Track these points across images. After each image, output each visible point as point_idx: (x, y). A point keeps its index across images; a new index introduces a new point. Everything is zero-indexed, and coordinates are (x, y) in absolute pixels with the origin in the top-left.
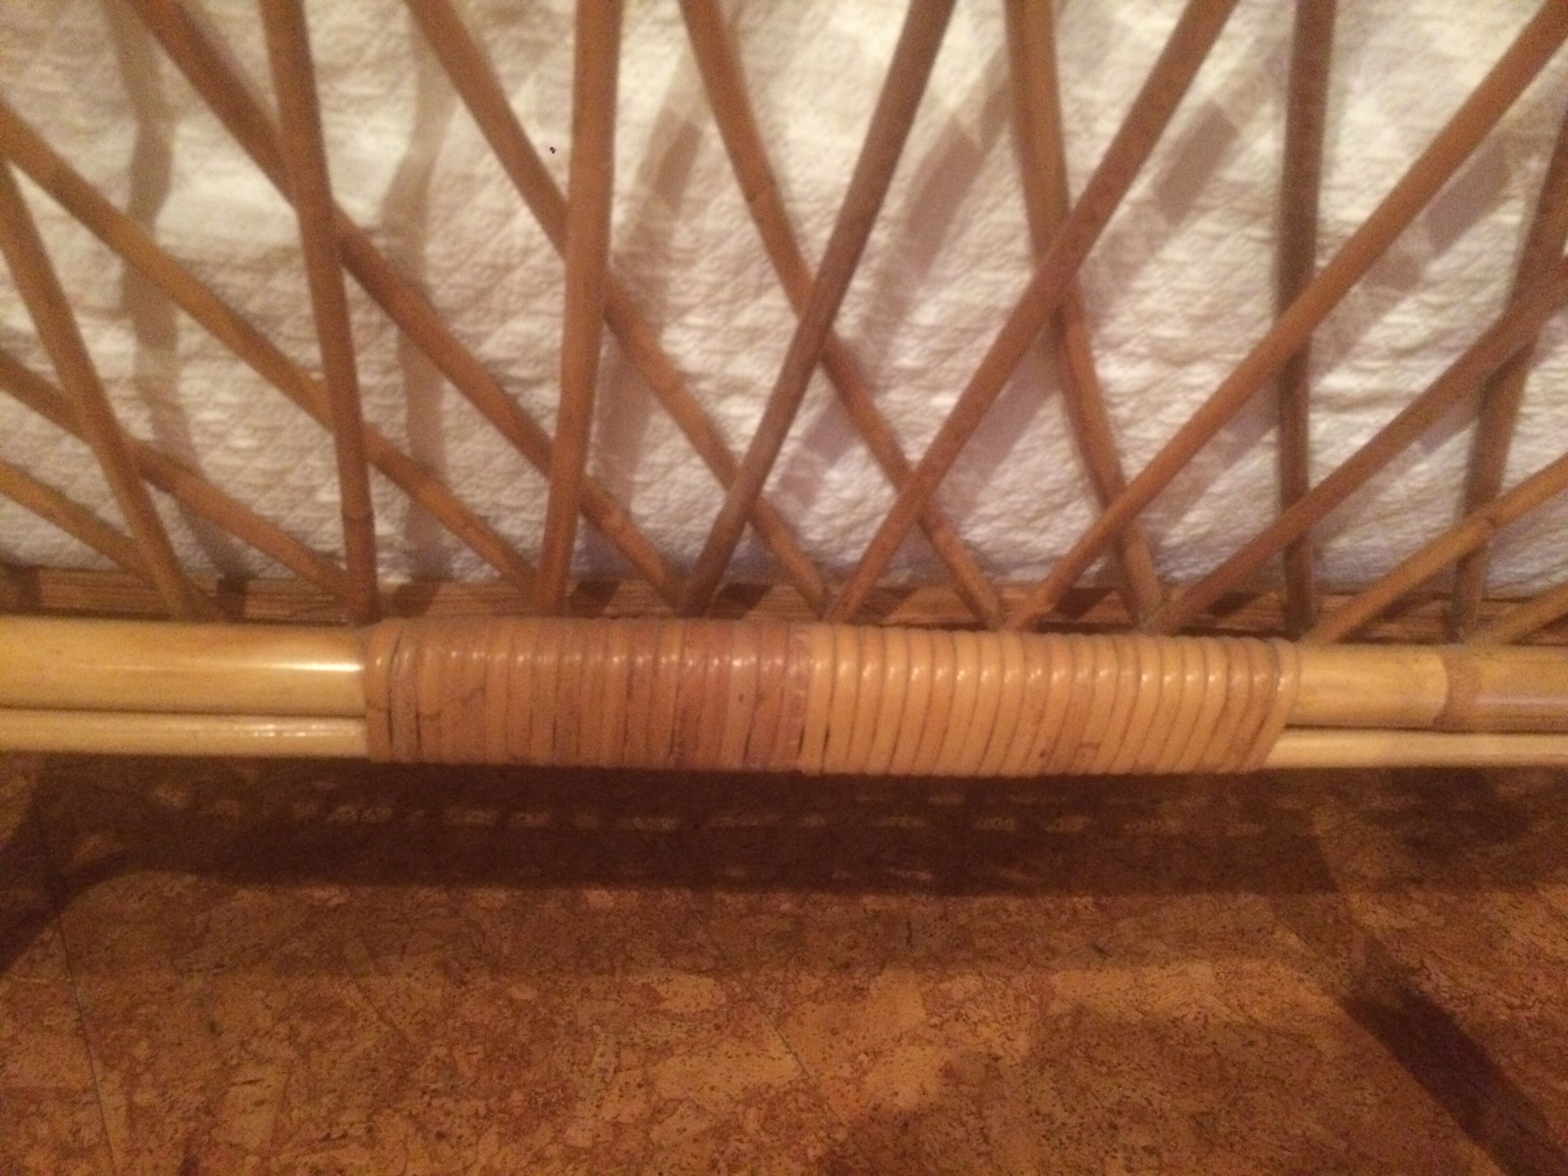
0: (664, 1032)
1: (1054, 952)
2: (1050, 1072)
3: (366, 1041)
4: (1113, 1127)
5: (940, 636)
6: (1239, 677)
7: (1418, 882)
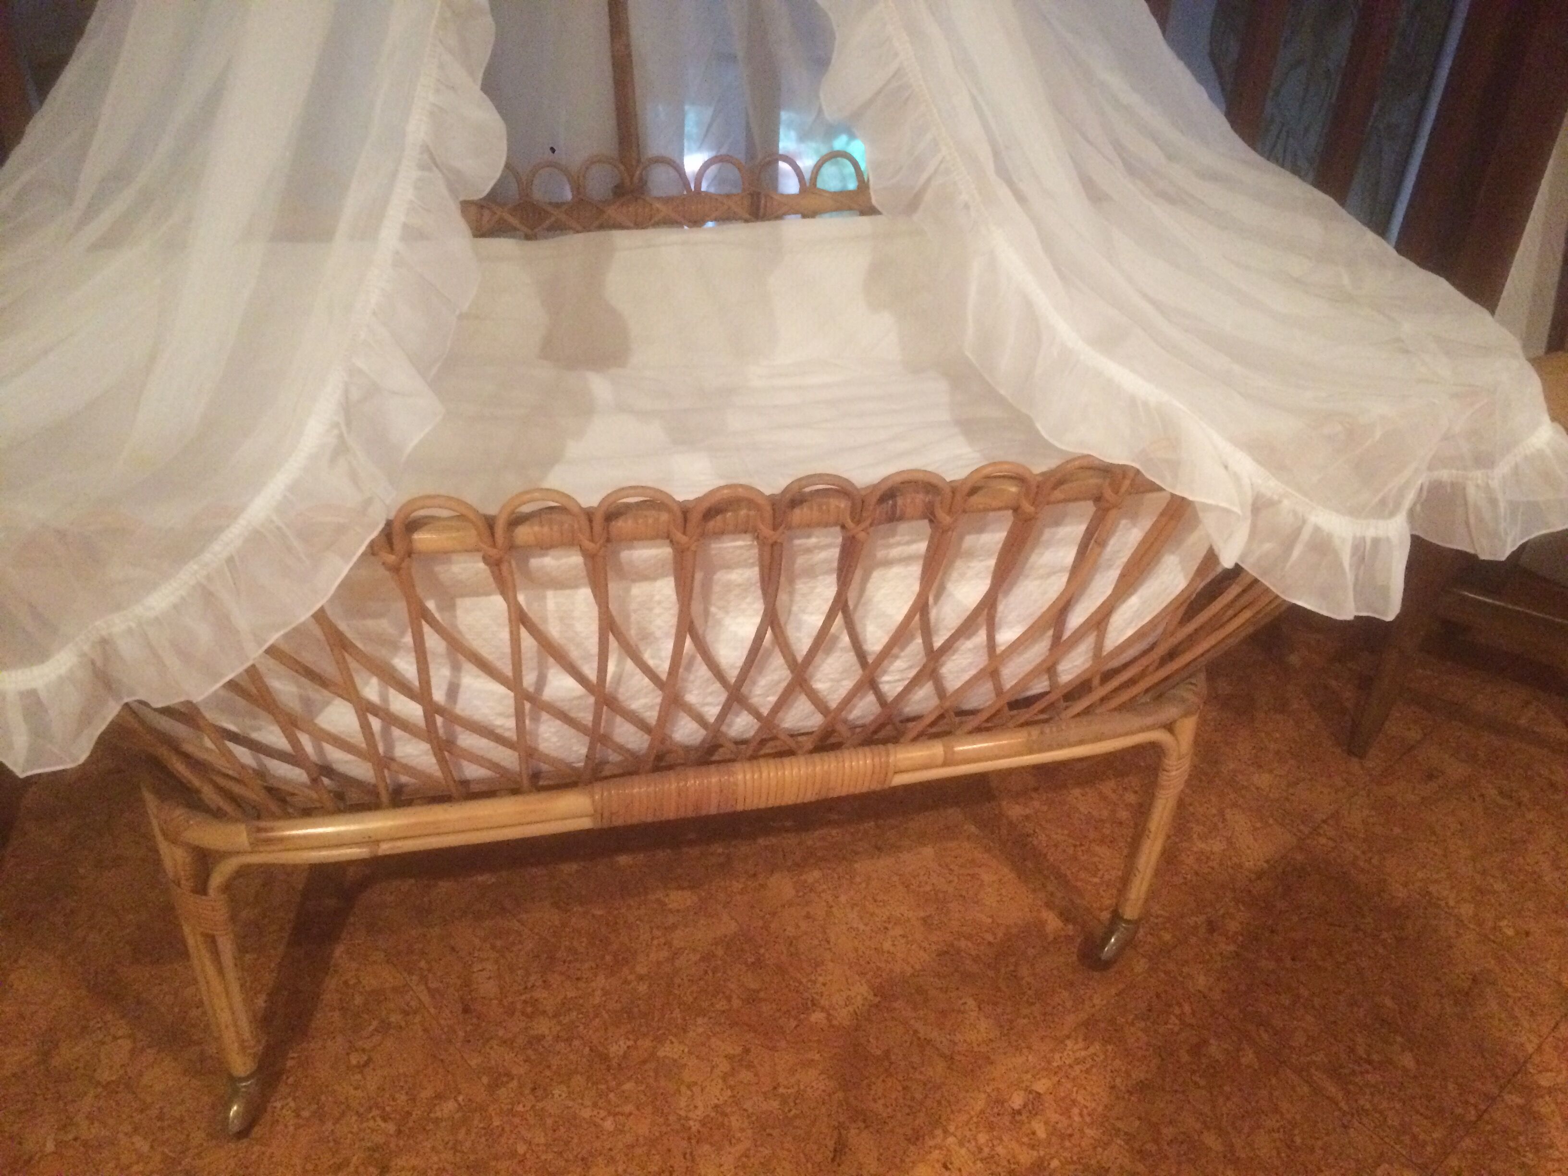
0: (671, 920)
1: (857, 853)
2: (856, 909)
3: (529, 945)
4: (886, 928)
5: (778, 760)
6: (877, 760)
7: (1036, 789)
